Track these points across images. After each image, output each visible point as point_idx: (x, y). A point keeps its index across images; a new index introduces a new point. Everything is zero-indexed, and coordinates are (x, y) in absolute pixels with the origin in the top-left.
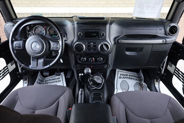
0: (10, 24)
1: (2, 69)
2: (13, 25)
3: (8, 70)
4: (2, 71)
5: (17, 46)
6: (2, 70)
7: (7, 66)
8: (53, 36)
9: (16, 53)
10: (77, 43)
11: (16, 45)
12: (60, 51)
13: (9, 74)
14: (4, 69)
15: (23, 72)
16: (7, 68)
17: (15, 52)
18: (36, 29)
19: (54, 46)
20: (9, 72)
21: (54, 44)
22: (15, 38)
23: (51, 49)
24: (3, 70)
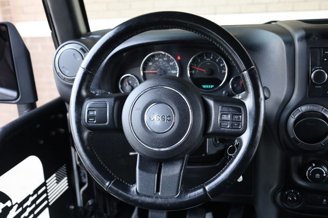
0: (71, 47)
1: (31, 193)
2: (82, 49)
3: (46, 198)
4: (31, 199)
5: (93, 117)
6: (30, 196)
7: (44, 184)
8: (204, 86)
9: (88, 139)
10: (304, 109)
11: (91, 113)
12: (245, 138)
13: (47, 210)
14: (36, 192)
15: (89, 206)
16: (45, 191)
17: (85, 134)
18: (150, 64)
19: (225, 117)
20: (48, 203)
21: (225, 109)
22: (88, 89)
23: (211, 130)
24: (33, 195)
